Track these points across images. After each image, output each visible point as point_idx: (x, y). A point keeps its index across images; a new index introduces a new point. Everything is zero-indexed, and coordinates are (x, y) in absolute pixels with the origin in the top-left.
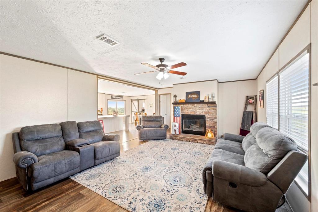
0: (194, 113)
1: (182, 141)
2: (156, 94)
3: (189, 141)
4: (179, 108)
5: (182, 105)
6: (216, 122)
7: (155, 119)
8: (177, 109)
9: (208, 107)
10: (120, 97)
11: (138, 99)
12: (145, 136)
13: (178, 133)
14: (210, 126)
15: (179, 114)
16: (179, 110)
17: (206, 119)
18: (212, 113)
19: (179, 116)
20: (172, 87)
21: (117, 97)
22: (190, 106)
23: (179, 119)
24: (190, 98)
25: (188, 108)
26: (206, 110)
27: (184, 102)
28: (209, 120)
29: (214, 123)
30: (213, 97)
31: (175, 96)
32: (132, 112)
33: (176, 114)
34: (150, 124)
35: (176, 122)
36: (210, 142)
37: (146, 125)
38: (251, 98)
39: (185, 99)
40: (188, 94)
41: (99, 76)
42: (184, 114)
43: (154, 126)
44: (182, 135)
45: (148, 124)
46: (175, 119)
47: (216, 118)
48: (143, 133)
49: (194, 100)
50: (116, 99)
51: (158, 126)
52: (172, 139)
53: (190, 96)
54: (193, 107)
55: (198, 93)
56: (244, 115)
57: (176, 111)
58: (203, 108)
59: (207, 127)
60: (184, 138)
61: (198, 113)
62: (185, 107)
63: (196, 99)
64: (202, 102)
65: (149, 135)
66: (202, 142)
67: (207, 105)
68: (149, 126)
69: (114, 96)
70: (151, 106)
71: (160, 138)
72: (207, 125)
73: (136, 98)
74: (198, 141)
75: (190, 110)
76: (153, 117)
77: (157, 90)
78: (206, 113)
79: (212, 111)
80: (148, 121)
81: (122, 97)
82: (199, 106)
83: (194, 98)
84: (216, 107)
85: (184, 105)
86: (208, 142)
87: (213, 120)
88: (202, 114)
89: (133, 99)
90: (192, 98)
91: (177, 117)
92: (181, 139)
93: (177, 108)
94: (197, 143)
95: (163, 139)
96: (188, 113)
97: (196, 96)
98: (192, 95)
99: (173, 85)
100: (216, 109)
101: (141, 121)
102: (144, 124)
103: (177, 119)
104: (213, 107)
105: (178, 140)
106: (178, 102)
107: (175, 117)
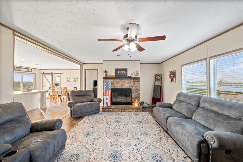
0: (123, 87)
1: (115, 112)
2: (81, 69)
3: (121, 111)
4: (109, 82)
5: (112, 80)
6: (140, 94)
7: (85, 93)
8: (107, 84)
9: (134, 82)
10: (27, 70)
11: (52, 73)
12: (79, 112)
13: (109, 105)
14: (135, 97)
15: (109, 88)
16: (109, 84)
17: (132, 91)
18: (137, 87)
19: (109, 90)
20: (102, 63)
21: (23, 69)
22: (119, 80)
23: (109, 92)
24: (119, 74)
25: (117, 83)
26: (132, 84)
27: (115, 77)
28: (134, 92)
29: (138, 95)
30: (137, 74)
31: (106, 72)
32: (43, 86)
33: (107, 88)
34: (80, 99)
35: (107, 95)
36: (138, 110)
37: (77, 100)
38: (158, 76)
39: (115, 75)
40: (117, 70)
41: (16, 33)
42: (113, 87)
43: (85, 100)
44: (114, 107)
45: (79, 99)
46: (106, 92)
47: (139, 90)
48: (77, 109)
49: (123, 75)
50: (21, 71)
51: (89, 100)
52: (105, 111)
53: (119, 72)
54: (122, 81)
55: (126, 70)
56: (154, 87)
57: (107, 85)
58: (130, 83)
59: (133, 97)
60: (117, 109)
61: (126, 87)
62: (115, 81)
63: (124, 75)
64: (130, 78)
65: (83, 111)
66: (132, 111)
67: (133, 80)
68: (80, 102)
69: (18, 68)
70: (68, 80)
71: (95, 112)
72: (132, 96)
73: (50, 72)
74: (129, 111)
75: (119, 84)
76: (83, 92)
77: (83, 65)
78: (132, 86)
79: (137, 85)
80: (79, 96)
81: (31, 69)
82: (127, 81)
83: (123, 74)
84: (139, 82)
85: (114, 80)
86: (136, 110)
87: (137, 92)
88: (129, 87)
89: (44, 72)
90: (121, 74)
91: (108, 91)
92: (114, 111)
93: (107, 82)
94: (128, 112)
95: (97, 113)
96: (117, 87)
97: (125, 73)
98: (121, 72)
99: (103, 61)
100: (139, 84)
101: (70, 97)
102: (74, 99)
103: (108, 93)
104: (137, 82)
105: (111, 111)
106: (108, 77)
107: (106, 91)
